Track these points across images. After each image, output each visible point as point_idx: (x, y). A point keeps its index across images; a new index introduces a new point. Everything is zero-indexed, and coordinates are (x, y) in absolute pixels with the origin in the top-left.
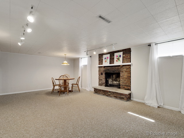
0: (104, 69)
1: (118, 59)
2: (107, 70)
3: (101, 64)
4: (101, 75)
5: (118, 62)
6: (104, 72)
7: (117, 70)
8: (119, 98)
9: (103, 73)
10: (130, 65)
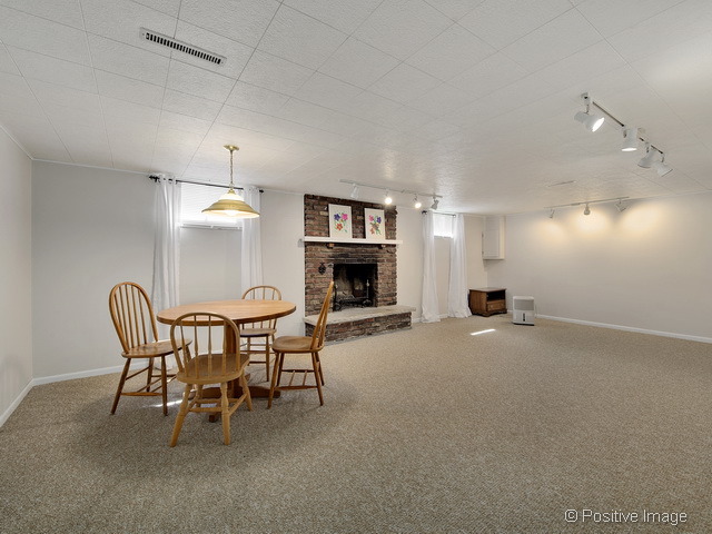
0: (329, 252)
1: (376, 227)
2: (342, 255)
3: (317, 233)
4: (317, 275)
5: (376, 236)
6: (329, 261)
7: (369, 256)
8: (399, 326)
9: (326, 265)
10: (394, 246)
